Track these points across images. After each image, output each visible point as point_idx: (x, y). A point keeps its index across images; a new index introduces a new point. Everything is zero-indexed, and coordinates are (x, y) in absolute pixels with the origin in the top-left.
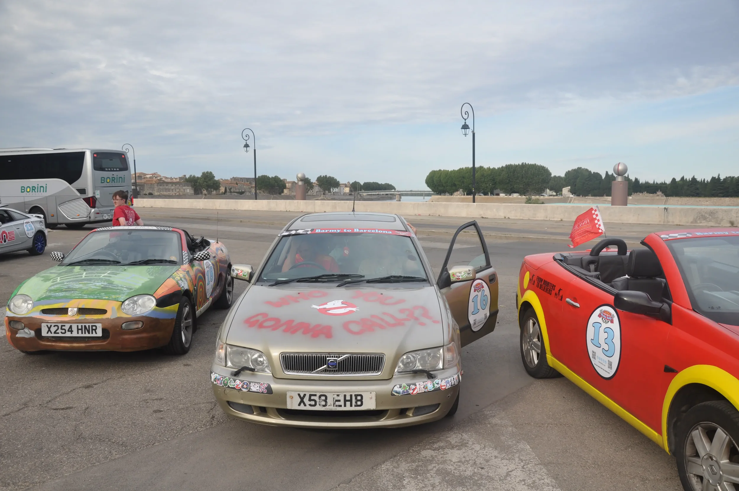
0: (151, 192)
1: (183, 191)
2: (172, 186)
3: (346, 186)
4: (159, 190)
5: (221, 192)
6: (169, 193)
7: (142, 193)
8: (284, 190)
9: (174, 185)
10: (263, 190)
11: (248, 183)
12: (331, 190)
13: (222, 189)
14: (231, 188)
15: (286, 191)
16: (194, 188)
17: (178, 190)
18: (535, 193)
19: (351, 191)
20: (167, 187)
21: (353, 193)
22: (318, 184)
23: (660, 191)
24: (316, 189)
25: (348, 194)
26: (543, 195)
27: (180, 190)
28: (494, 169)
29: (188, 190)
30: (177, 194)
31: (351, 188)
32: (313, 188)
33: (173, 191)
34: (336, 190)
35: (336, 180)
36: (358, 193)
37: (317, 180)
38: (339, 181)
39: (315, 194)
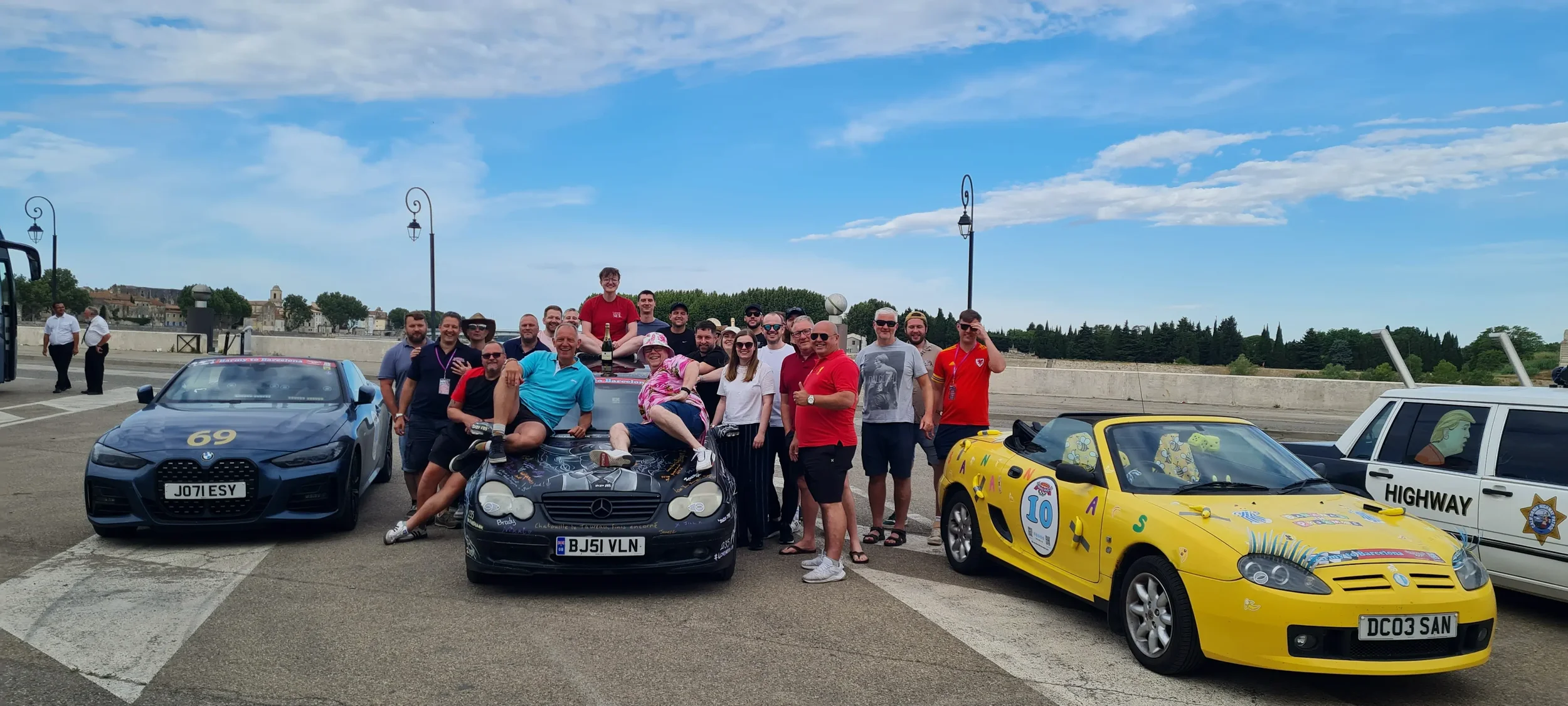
3: (379, 315)
8: (246, 320)
12: (350, 322)
19: (388, 327)
22: (319, 308)
23: (1015, 348)
24: (319, 319)
25: (383, 333)
31: (389, 321)
32: (311, 318)
34: (360, 324)
35: (359, 303)
37: (317, 303)
39: (315, 330)
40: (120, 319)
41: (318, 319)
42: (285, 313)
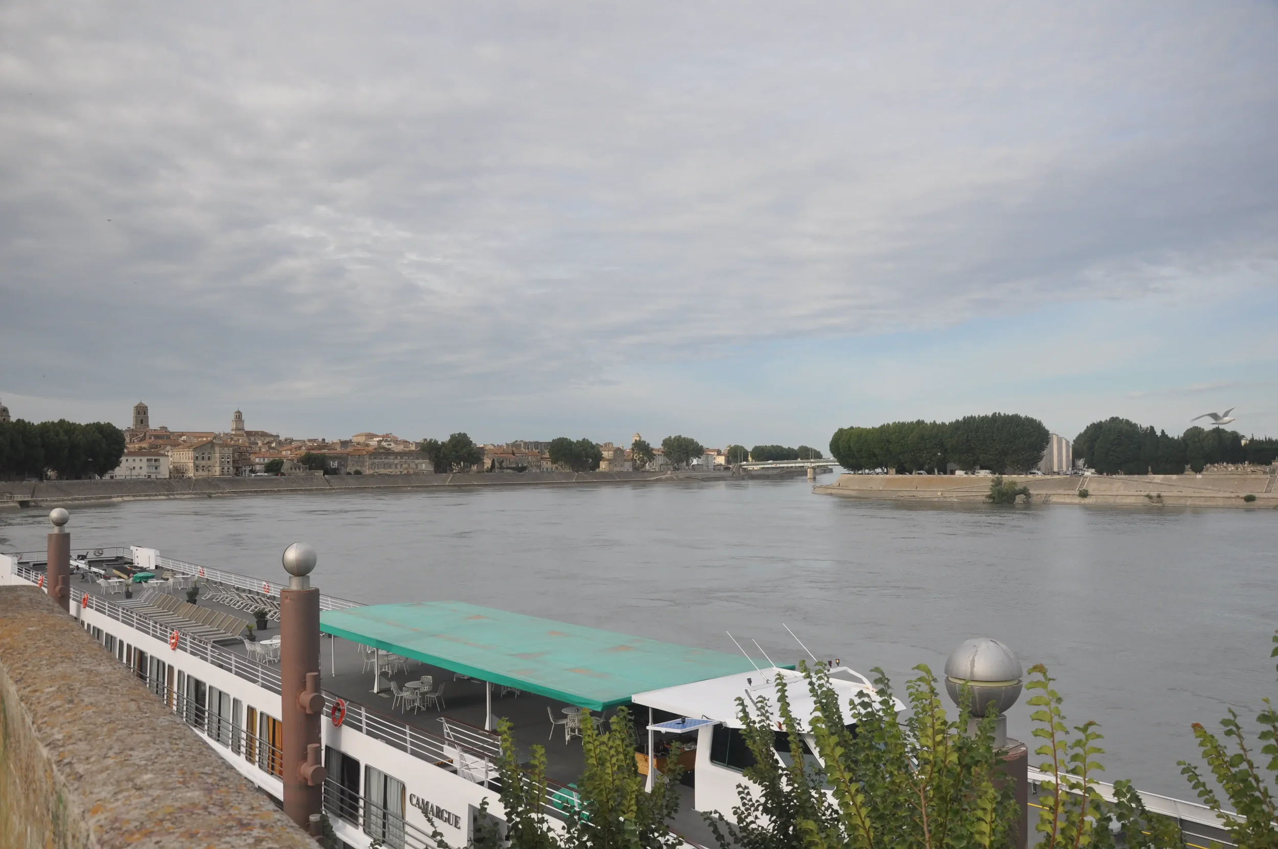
0: (359, 468)
1: (414, 466)
2: (396, 458)
4: (373, 466)
5: (485, 467)
6: (391, 470)
7: (343, 471)
8: (601, 463)
9: (399, 457)
10: (560, 463)
11: (537, 451)
13: (488, 463)
14: (503, 461)
15: (603, 466)
16: (433, 463)
17: (404, 466)
18: (1019, 468)
19: (728, 461)
20: (386, 461)
21: (731, 466)
25: (722, 468)
26: (1035, 473)
27: (409, 465)
28: (943, 424)
29: (424, 465)
30: (403, 473)
31: (728, 457)
32: (654, 459)
33: (396, 468)
36: (741, 466)
37: (662, 445)
38: (702, 446)
40: (504, 468)
41: (660, 459)
42: (633, 456)
